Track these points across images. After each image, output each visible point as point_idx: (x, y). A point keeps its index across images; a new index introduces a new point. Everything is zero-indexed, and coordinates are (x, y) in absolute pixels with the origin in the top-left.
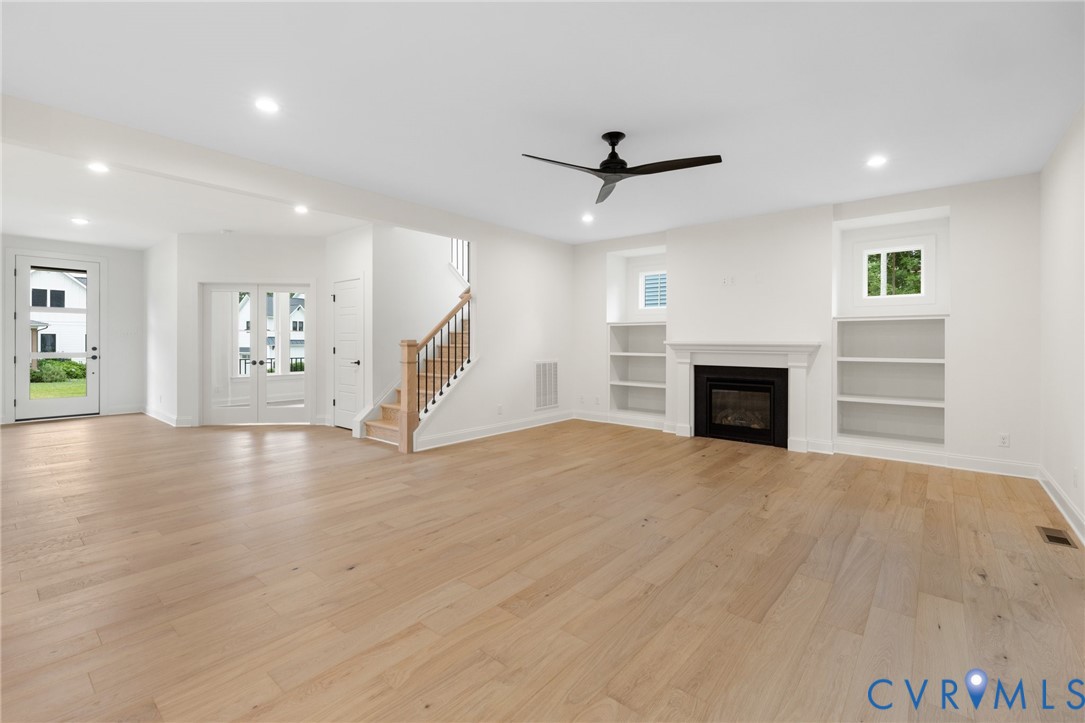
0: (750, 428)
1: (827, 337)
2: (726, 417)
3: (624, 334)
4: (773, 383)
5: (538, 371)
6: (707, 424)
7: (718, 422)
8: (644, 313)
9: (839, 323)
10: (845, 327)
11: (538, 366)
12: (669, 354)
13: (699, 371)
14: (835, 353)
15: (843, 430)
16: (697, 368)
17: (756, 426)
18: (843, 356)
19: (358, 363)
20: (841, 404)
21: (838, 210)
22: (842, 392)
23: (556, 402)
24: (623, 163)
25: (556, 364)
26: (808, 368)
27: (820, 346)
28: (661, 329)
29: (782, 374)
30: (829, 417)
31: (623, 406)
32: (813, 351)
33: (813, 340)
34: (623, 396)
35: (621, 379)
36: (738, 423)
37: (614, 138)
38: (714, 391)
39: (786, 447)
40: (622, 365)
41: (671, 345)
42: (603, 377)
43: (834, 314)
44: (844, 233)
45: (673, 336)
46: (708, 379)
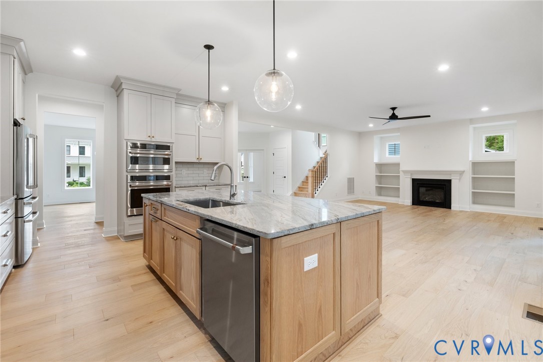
0: (435, 202)
1: (467, 168)
2: (425, 198)
3: (380, 166)
4: (445, 185)
5: (348, 181)
6: (417, 201)
7: (422, 199)
8: (389, 158)
9: (472, 163)
10: (475, 165)
11: (348, 179)
12: (401, 174)
13: (414, 180)
14: (471, 174)
15: (474, 203)
16: (413, 180)
17: (437, 201)
18: (474, 175)
19: (285, 177)
20: (473, 193)
21: (472, 121)
22: (474, 188)
23: (354, 192)
24: (397, 116)
25: (353, 178)
26: (460, 179)
27: (464, 171)
28: (398, 165)
29: (449, 181)
30: (468, 197)
31: (380, 194)
32: (462, 173)
33: (462, 169)
34: (380, 190)
35: (379, 184)
36: (430, 200)
37: (394, 109)
38: (420, 188)
39: (450, 208)
40: (379, 178)
41: (403, 171)
42: (373, 183)
43: (470, 159)
44: (475, 128)
45: (403, 168)
46: (418, 184)
